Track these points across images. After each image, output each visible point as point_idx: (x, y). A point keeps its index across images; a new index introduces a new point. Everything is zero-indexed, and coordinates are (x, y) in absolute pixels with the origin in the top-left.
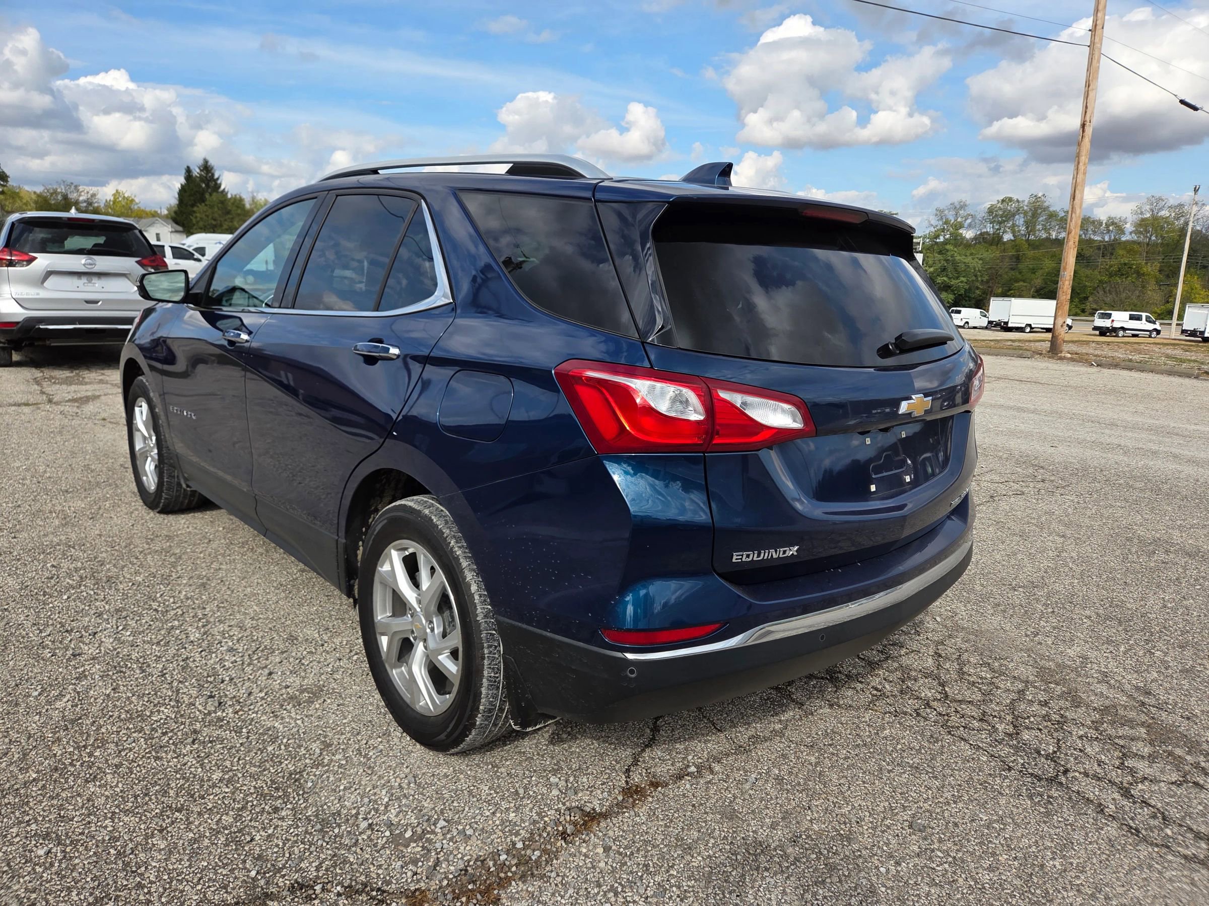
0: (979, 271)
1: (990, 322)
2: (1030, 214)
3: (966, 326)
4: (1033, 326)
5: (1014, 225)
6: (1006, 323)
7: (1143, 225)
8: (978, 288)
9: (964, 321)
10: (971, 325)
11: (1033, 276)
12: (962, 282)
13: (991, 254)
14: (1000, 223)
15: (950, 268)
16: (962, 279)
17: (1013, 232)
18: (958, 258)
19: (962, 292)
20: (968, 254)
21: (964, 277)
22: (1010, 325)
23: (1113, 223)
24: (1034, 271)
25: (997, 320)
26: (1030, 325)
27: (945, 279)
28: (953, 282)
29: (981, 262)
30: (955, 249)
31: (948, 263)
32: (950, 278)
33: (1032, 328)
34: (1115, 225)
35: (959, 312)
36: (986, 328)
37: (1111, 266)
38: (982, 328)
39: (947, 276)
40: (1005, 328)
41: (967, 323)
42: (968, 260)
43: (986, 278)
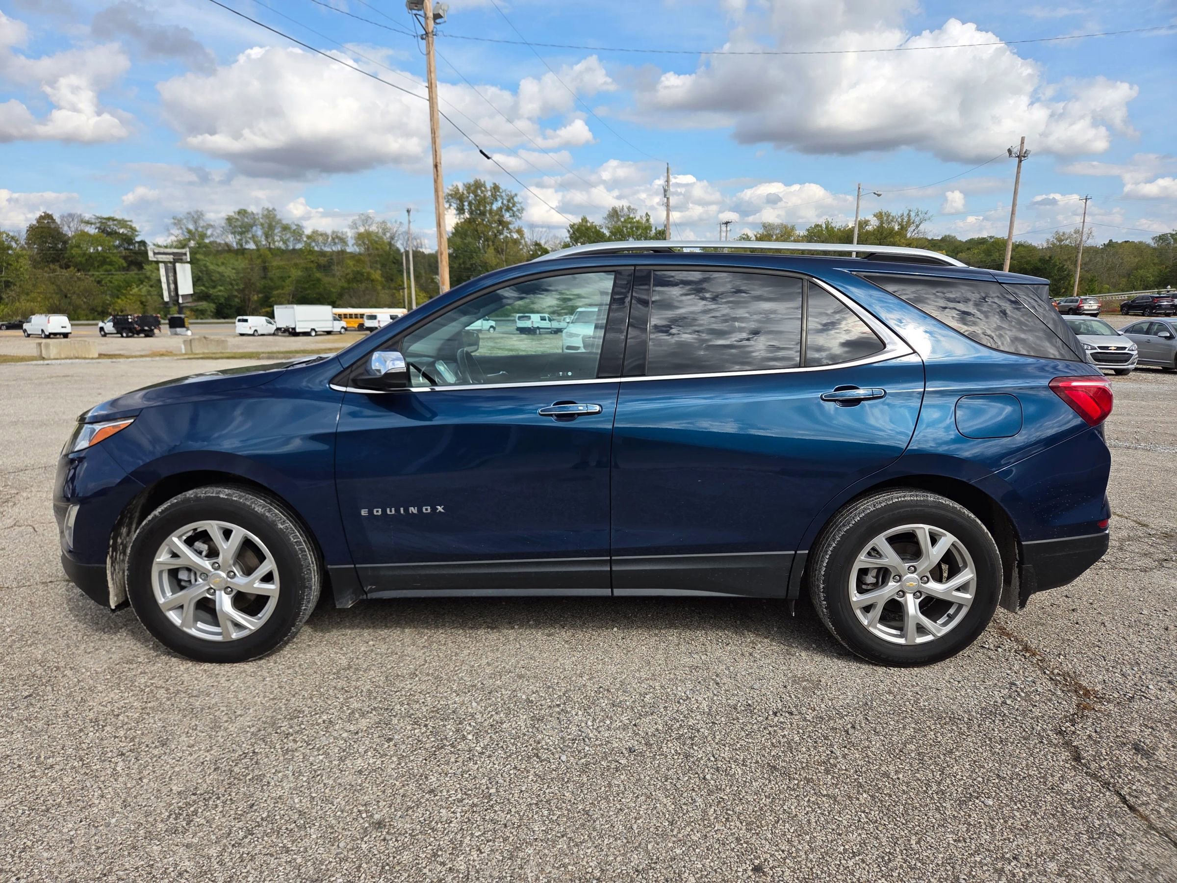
0: (234, 280)
1: (278, 329)
2: (266, 225)
3: (256, 333)
4: (317, 330)
5: (253, 236)
6: (294, 329)
7: (361, 238)
8: (236, 296)
9: (253, 329)
10: (260, 332)
11: (283, 283)
12: (220, 291)
13: (241, 263)
14: (241, 233)
15: (205, 278)
16: (220, 288)
17: (256, 243)
18: (212, 267)
19: (222, 300)
20: (220, 264)
21: (221, 286)
22: (298, 330)
23: (337, 237)
24: (283, 279)
25: (285, 326)
26: (313, 329)
27: (203, 288)
28: (211, 291)
29: (234, 271)
30: (207, 259)
31: (202, 273)
32: (207, 288)
33: (316, 332)
34: (339, 238)
35: (246, 321)
36: (274, 334)
37: (347, 274)
38: (269, 335)
39: (204, 285)
40: (292, 333)
41: (256, 331)
42: (221, 269)
43: (242, 286)
